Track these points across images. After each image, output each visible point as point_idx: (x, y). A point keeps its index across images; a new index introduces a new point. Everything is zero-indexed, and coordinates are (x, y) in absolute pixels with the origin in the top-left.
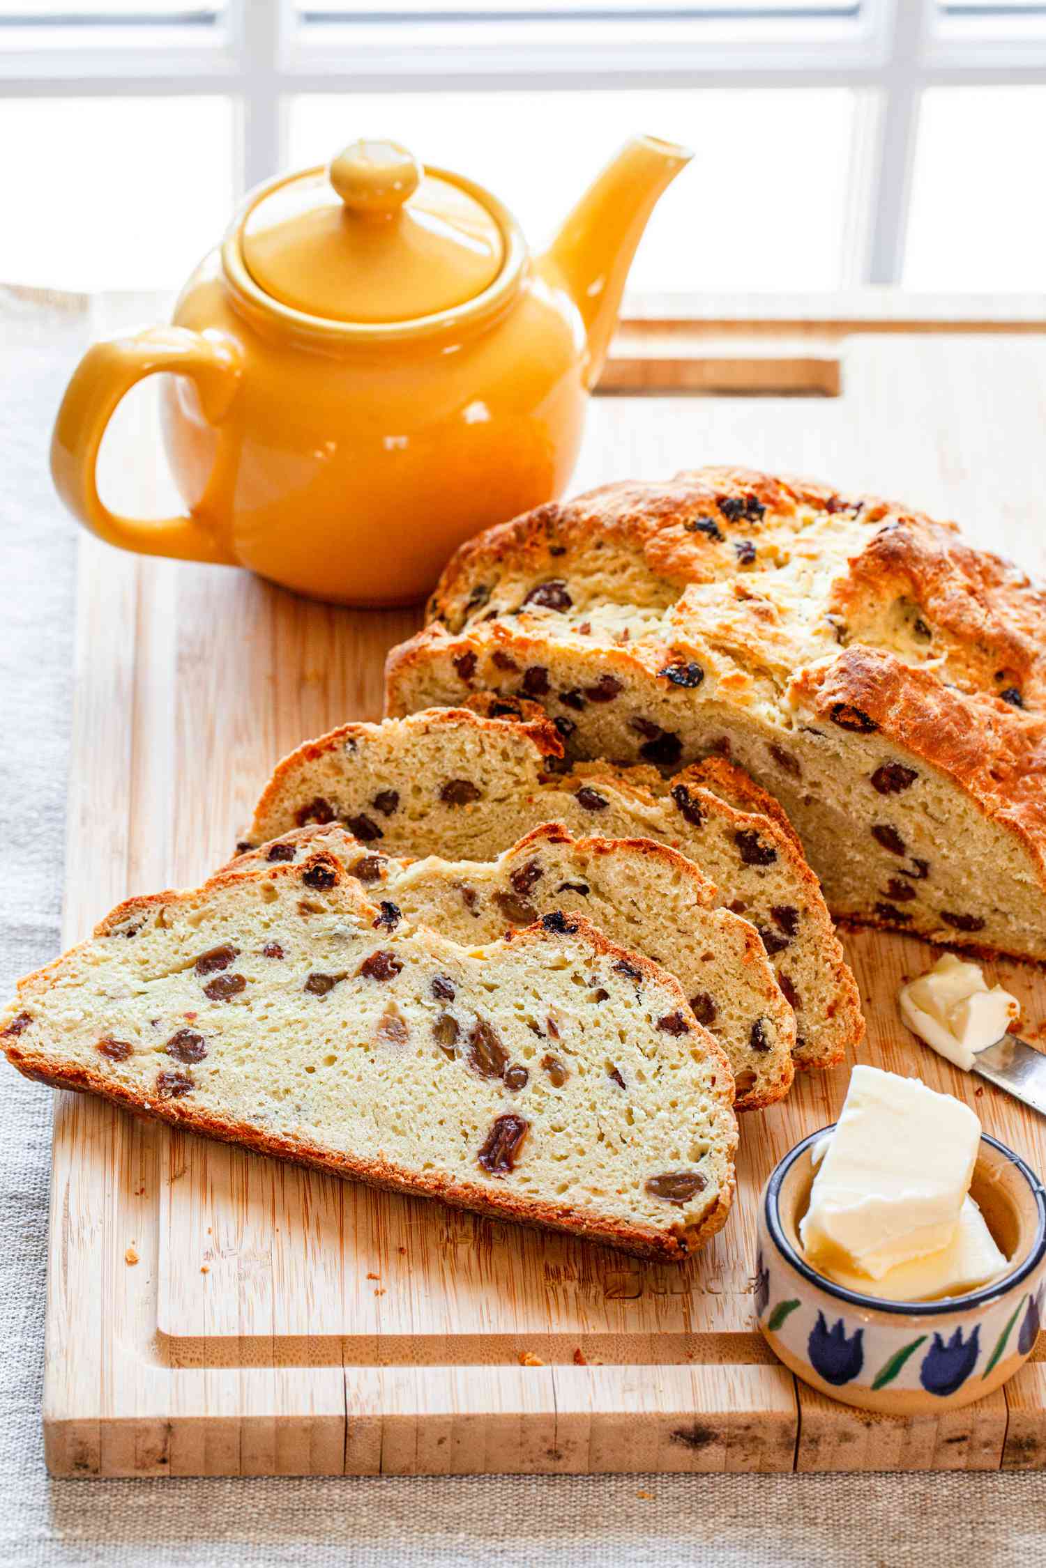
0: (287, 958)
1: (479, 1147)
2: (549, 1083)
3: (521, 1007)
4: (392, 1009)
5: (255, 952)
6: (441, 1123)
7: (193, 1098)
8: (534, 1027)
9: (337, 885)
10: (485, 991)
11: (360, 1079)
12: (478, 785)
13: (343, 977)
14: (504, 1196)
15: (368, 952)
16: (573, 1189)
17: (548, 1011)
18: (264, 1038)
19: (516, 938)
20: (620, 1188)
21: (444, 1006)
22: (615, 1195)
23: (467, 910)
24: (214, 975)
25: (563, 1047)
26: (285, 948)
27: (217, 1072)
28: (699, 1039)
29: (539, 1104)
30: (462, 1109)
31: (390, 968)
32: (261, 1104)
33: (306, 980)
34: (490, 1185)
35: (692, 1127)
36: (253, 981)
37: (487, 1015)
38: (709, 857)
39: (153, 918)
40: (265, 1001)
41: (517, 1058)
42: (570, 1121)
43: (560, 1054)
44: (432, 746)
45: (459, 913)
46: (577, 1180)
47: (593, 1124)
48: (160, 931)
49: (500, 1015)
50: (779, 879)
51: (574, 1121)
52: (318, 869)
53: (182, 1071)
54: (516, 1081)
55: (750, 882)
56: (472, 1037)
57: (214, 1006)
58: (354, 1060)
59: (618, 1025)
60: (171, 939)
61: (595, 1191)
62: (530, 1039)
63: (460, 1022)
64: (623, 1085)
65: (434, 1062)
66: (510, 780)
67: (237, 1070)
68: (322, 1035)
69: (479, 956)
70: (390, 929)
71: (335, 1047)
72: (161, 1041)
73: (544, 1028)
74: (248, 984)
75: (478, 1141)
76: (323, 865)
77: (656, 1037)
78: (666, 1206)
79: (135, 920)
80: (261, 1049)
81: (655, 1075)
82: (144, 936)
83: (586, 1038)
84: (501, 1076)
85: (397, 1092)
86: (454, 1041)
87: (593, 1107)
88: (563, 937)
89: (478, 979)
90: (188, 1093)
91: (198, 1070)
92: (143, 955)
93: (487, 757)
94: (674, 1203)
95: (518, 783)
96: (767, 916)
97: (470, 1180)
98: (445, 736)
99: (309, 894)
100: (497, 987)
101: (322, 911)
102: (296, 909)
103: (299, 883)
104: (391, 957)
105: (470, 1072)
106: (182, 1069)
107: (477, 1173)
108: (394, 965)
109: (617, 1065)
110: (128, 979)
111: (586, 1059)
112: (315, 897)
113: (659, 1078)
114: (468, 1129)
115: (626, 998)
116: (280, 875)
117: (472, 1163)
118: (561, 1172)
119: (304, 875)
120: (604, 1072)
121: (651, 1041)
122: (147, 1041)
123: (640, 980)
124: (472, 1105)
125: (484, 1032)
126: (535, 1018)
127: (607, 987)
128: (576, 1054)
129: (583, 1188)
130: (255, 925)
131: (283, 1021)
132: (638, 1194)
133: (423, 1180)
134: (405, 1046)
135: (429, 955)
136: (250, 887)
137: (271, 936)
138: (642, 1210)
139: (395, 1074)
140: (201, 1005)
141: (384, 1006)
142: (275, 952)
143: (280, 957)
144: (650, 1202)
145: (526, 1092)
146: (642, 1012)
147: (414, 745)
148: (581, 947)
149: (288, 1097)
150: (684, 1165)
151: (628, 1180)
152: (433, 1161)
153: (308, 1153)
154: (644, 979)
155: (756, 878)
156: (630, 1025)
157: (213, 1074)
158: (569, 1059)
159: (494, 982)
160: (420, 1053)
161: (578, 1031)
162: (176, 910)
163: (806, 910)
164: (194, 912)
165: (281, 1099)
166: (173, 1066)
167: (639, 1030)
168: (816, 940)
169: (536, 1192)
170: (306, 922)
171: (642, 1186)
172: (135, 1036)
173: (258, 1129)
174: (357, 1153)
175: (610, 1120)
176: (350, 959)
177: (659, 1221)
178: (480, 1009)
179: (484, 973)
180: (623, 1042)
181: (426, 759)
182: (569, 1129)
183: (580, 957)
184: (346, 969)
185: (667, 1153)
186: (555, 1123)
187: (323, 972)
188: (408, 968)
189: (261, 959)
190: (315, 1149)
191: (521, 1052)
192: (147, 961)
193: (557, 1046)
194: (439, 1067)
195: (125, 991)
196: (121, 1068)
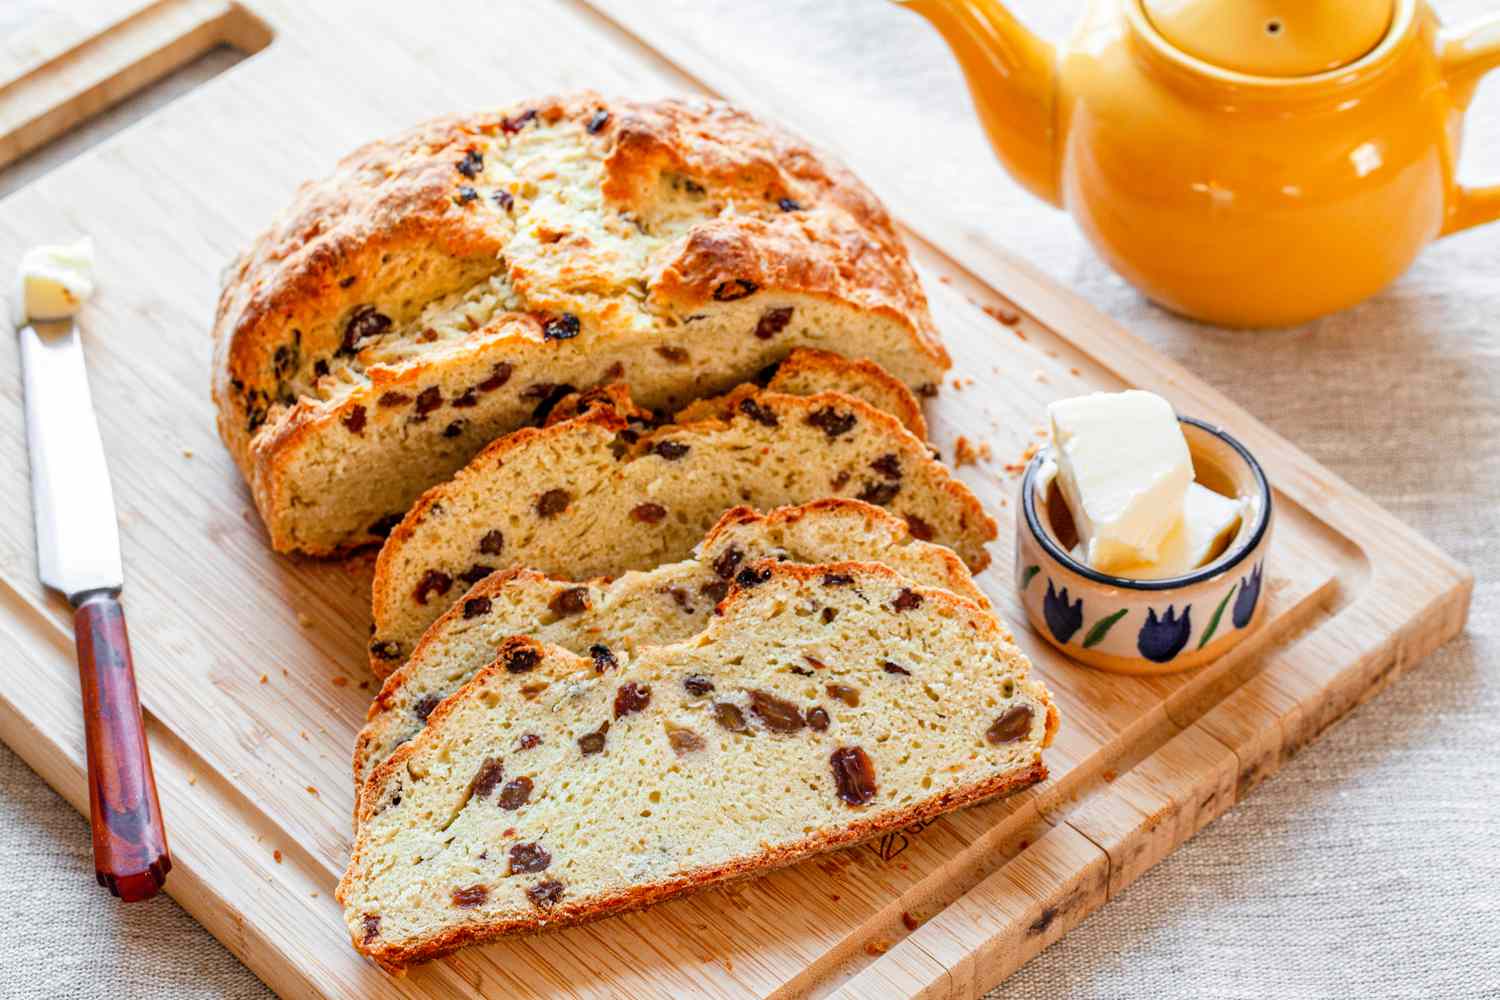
0: (546, 740)
1: (835, 790)
2: (846, 707)
3: (774, 662)
4: (670, 728)
5: (515, 752)
6: (788, 790)
7: (571, 895)
8: (797, 670)
9: (542, 658)
10: (734, 667)
11: (692, 797)
12: (567, 488)
13: (606, 726)
14: (887, 817)
15: (612, 695)
16: (936, 778)
17: (799, 652)
18: (585, 813)
19: (727, 610)
20: (970, 754)
21: (711, 698)
22: (969, 762)
23: (681, 609)
24: (498, 790)
25: (834, 673)
26: (539, 732)
27: (571, 862)
28: (936, 599)
29: (852, 728)
30: (796, 769)
31: (641, 696)
32: (630, 865)
33: (578, 747)
34: (868, 814)
35: (987, 672)
36: (535, 775)
37: (754, 685)
38: (799, 448)
39: (405, 777)
40: (559, 785)
41: (805, 704)
42: (889, 727)
43: (836, 680)
44: (511, 475)
45: (674, 615)
46: (932, 770)
47: (907, 718)
48: (419, 784)
49: (765, 679)
50: (867, 437)
51: (892, 724)
52: (517, 654)
53: (544, 879)
54: (819, 721)
55: (843, 452)
56: (754, 708)
57: (520, 815)
58: (671, 785)
59: (863, 628)
60: (436, 784)
61: (952, 768)
62: (803, 683)
63: (735, 702)
64: (907, 673)
65: (741, 748)
66: (593, 469)
67: (585, 851)
68: (630, 781)
69: (707, 642)
70: (614, 665)
71: (649, 784)
72: (504, 867)
73: (806, 667)
74: (533, 779)
75: (829, 786)
76: (519, 648)
77: (901, 618)
78: (1017, 746)
79: (392, 786)
80: (589, 822)
81: (924, 650)
82: (409, 797)
83: (846, 654)
84: (804, 725)
85: (732, 790)
86: (743, 722)
87: (896, 704)
88: (765, 585)
89: (721, 661)
90: (565, 892)
91: (555, 870)
92: (423, 811)
93: (565, 459)
94: (1020, 740)
95: (600, 469)
96: (871, 472)
97: (852, 820)
98: (519, 460)
99: (523, 678)
100: (742, 658)
101: (545, 686)
102: (522, 698)
103: (508, 675)
104: (634, 686)
105: (778, 737)
106: (541, 877)
107: (851, 812)
108: (641, 692)
109: (890, 660)
110: (428, 836)
111: (859, 670)
112: (531, 678)
113: (928, 650)
114: (812, 781)
115: (852, 603)
116: (486, 678)
117: (840, 805)
118: (915, 770)
119: (508, 666)
120: (883, 673)
121: (900, 624)
122: (493, 874)
123: (852, 581)
124: (801, 762)
125: (760, 699)
126: (794, 664)
127: (830, 603)
128: (848, 672)
129: (942, 772)
130: (498, 731)
131: (590, 791)
132: (987, 751)
133: (815, 843)
134: (708, 748)
135: (664, 666)
136: (470, 703)
137: (519, 731)
138: (1002, 761)
139: (719, 775)
140: (510, 819)
141: (661, 728)
142: (532, 741)
143: (540, 743)
144: (1004, 751)
145: (835, 726)
146: (875, 606)
147: (494, 482)
148: (784, 585)
149: (646, 846)
150: (1005, 705)
151: (970, 744)
152: (808, 823)
153: (704, 879)
154: (855, 578)
155: (847, 446)
156: (874, 622)
157: (569, 866)
158: (847, 679)
159: (736, 655)
160: (724, 747)
161: (835, 653)
162: (420, 758)
163: (902, 451)
164: (437, 752)
165: (642, 852)
166: (531, 880)
167: (883, 622)
168: (922, 471)
169: (909, 798)
170: (538, 702)
171: (985, 742)
172: (477, 877)
173: (647, 885)
174: (743, 855)
175: (918, 707)
176: (601, 709)
177: (1022, 761)
178: (743, 683)
179: (722, 653)
180: (878, 638)
181: (511, 489)
182: (894, 732)
183: (790, 594)
184: (605, 718)
185: (983, 704)
186: (877, 735)
187: (588, 732)
188: (656, 687)
189: (525, 755)
190: (708, 872)
191: (804, 698)
192: (430, 814)
193: (829, 674)
194: (748, 749)
195: (436, 848)
196: (488, 908)
